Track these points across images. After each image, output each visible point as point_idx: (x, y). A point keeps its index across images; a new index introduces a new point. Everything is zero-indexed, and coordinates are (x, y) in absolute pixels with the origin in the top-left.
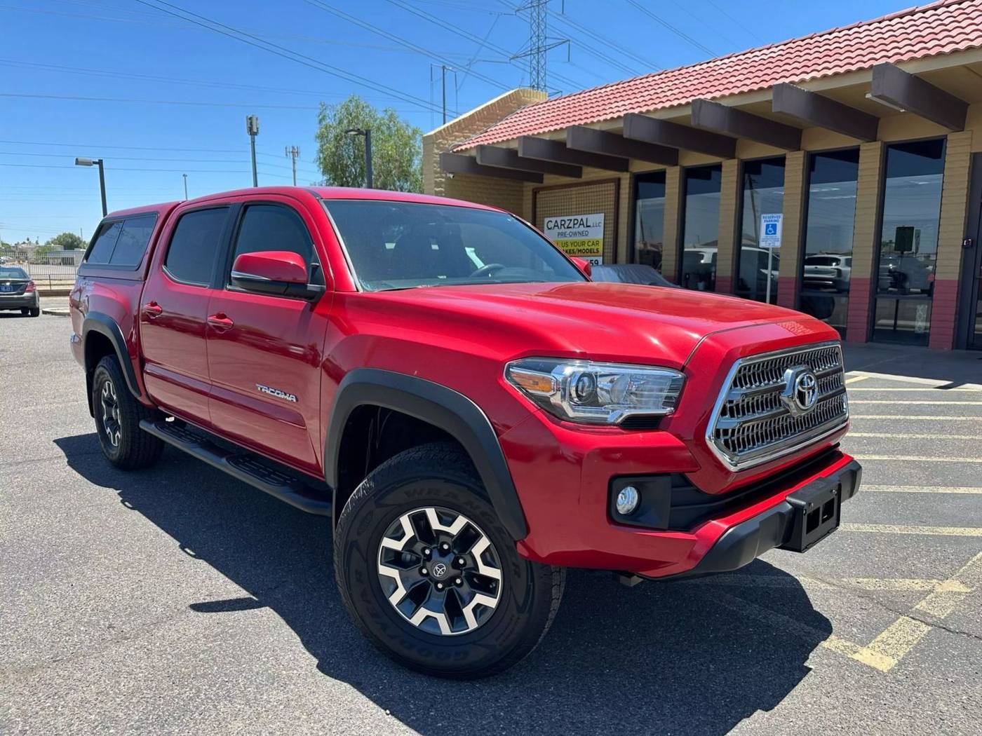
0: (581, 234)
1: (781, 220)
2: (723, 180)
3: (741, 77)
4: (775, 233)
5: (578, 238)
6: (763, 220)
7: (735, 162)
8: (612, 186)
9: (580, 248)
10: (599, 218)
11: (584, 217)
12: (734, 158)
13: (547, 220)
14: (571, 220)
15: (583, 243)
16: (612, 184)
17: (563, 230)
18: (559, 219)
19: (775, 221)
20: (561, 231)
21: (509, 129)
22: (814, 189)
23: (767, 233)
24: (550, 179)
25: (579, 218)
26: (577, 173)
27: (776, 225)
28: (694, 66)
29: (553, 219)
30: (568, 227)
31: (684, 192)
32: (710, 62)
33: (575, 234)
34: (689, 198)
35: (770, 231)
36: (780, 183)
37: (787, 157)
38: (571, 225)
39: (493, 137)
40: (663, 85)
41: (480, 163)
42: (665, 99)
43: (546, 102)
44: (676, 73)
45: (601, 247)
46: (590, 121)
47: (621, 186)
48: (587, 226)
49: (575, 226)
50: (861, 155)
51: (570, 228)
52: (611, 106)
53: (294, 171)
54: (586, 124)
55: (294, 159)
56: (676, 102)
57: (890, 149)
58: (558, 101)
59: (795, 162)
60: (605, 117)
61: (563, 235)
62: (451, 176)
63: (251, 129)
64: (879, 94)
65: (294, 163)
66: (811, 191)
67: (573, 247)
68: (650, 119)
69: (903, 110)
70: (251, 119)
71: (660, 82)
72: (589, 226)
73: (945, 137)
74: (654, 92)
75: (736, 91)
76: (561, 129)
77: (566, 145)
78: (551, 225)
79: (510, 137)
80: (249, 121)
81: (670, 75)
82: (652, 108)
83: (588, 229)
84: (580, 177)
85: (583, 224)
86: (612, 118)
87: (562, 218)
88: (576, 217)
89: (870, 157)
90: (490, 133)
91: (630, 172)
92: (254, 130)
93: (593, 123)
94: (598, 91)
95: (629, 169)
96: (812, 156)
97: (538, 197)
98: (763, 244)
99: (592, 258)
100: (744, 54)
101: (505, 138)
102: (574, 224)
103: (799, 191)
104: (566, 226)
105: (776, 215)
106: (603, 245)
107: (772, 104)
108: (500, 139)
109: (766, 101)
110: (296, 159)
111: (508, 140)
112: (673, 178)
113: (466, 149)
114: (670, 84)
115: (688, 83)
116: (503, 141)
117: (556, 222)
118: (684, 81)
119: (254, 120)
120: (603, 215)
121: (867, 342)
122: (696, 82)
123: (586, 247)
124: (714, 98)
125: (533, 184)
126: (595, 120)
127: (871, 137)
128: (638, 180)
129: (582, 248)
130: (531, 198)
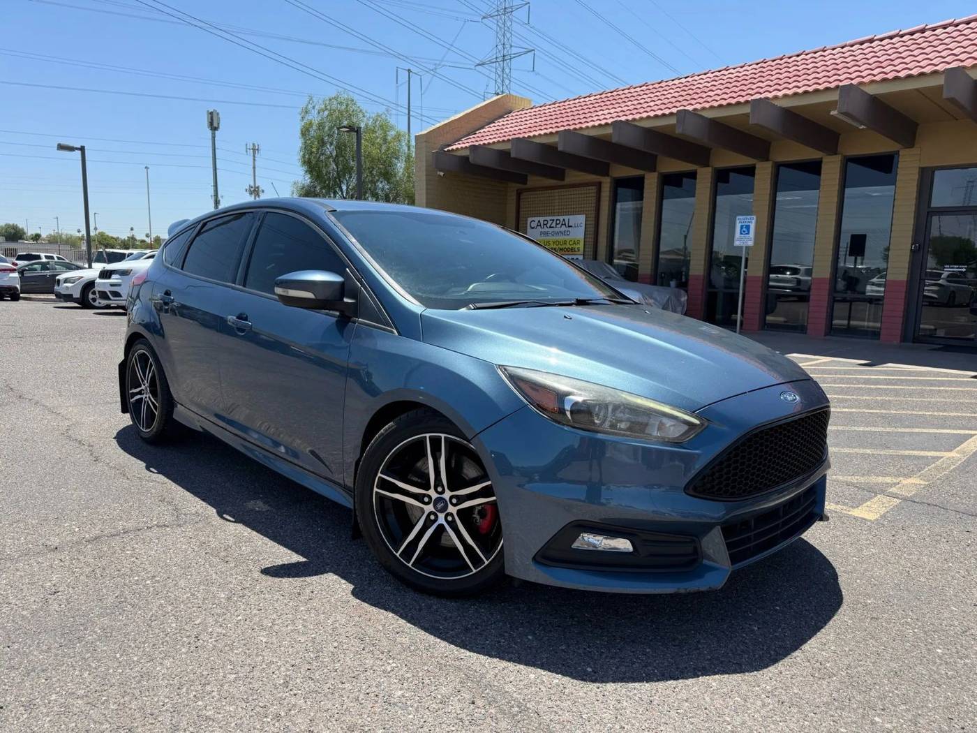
0: (563, 233)
1: (754, 221)
2: (697, 186)
3: (719, 92)
4: (748, 234)
5: (561, 238)
6: (738, 221)
7: (709, 169)
8: (593, 189)
9: (561, 247)
10: (581, 219)
11: (566, 218)
12: (708, 166)
13: (530, 220)
14: (553, 220)
15: (565, 242)
16: (593, 187)
17: (546, 229)
18: (542, 219)
19: (749, 222)
20: (543, 230)
21: (498, 132)
22: (781, 197)
23: (741, 234)
24: (534, 181)
25: (561, 218)
26: (559, 175)
27: (749, 226)
28: (673, 80)
29: (537, 219)
30: (550, 227)
31: (661, 198)
32: (688, 77)
33: (557, 233)
34: (665, 202)
35: (744, 232)
36: (750, 190)
37: (757, 166)
38: (554, 225)
39: (483, 139)
40: (645, 96)
41: (472, 162)
42: (648, 109)
43: (532, 109)
44: (657, 86)
45: (581, 246)
46: (578, 127)
47: (602, 189)
48: (569, 226)
49: (558, 226)
50: (824, 167)
51: (553, 227)
52: (597, 113)
53: (254, 168)
54: (575, 129)
55: (254, 156)
56: (660, 113)
57: (849, 163)
58: (543, 108)
59: (764, 172)
60: (592, 123)
61: (546, 234)
62: (442, 174)
63: (211, 124)
64: (844, 111)
65: (254, 160)
66: (777, 199)
67: (555, 246)
68: (636, 126)
69: (863, 127)
70: (211, 113)
71: (642, 93)
72: (571, 226)
73: (897, 153)
74: (637, 102)
75: (716, 104)
76: (551, 133)
77: (557, 148)
78: (534, 225)
79: (501, 140)
80: (210, 116)
81: (651, 87)
82: (637, 116)
83: (570, 229)
84: (563, 179)
85: (565, 224)
86: (600, 125)
87: (545, 218)
88: (558, 218)
89: (831, 168)
90: (480, 135)
91: (611, 177)
92: (215, 125)
93: (581, 128)
94: (583, 100)
95: (610, 174)
96: (778, 166)
97: (521, 197)
98: (737, 243)
99: (573, 257)
100: (719, 71)
101: (495, 140)
102: (557, 224)
103: (767, 197)
104: (548, 225)
105: (749, 217)
106: (584, 245)
107: (749, 116)
108: (491, 141)
109: (743, 114)
110: (256, 155)
111: (499, 141)
112: (651, 183)
113: (457, 149)
114: (652, 95)
115: (669, 96)
116: (494, 142)
117: (539, 221)
118: (665, 93)
119: (215, 115)
120: (585, 215)
121: (825, 335)
122: (676, 94)
123: (568, 246)
124: (695, 109)
125: (518, 185)
126: (584, 126)
127: (833, 151)
128: (619, 183)
129: (563, 246)
130: (515, 197)
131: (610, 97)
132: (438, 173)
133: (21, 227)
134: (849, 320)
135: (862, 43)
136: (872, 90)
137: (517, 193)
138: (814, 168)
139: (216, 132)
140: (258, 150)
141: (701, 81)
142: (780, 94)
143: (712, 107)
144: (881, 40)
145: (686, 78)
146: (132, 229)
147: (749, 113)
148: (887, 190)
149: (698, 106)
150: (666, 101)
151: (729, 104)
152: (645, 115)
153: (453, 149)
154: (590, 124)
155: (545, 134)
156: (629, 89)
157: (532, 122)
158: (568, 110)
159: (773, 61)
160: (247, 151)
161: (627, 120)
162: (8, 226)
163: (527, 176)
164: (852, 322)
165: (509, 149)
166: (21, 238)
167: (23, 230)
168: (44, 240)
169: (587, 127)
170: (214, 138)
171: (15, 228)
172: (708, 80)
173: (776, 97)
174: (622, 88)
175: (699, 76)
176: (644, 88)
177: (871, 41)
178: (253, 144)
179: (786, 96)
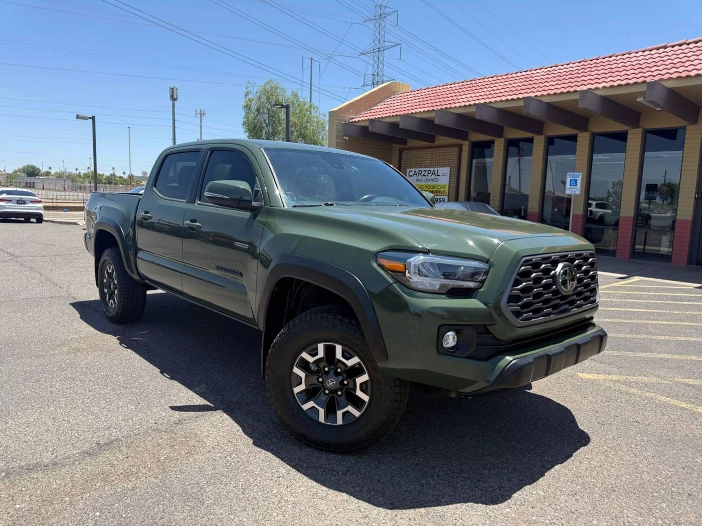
0: (433, 180)
1: (580, 177)
2: (534, 148)
4: (576, 185)
5: (431, 183)
6: (568, 176)
7: (543, 137)
8: (456, 149)
10: (447, 170)
11: (436, 169)
12: (542, 134)
13: (408, 170)
14: (426, 171)
15: (434, 187)
16: (456, 148)
17: (420, 177)
18: (417, 170)
19: (576, 177)
20: (418, 177)
21: (388, 109)
22: (595, 157)
23: (571, 185)
24: (411, 143)
25: (432, 169)
26: (432, 139)
27: (577, 180)
28: (516, 73)
29: (413, 170)
30: (423, 176)
31: (507, 156)
32: (527, 71)
33: (429, 180)
34: (509, 159)
35: (573, 184)
36: (573, 152)
37: (578, 135)
38: (426, 174)
39: (377, 114)
40: (497, 85)
41: (371, 131)
43: (411, 92)
44: (505, 77)
45: (447, 190)
46: (448, 106)
47: (463, 150)
48: (437, 175)
49: (429, 175)
50: (629, 136)
51: (425, 176)
52: (462, 97)
53: (201, 127)
54: (446, 108)
55: (201, 118)
56: (509, 98)
57: (648, 134)
58: (420, 91)
59: (584, 139)
61: (420, 180)
62: (347, 138)
63: (172, 96)
64: (650, 99)
65: (201, 121)
66: (593, 158)
67: (427, 189)
68: (492, 107)
69: (659, 109)
70: (172, 89)
71: (493, 82)
72: (439, 175)
73: (684, 128)
74: (491, 89)
76: (429, 111)
77: (433, 121)
78: (411, 174)
79: (391, 115)
80: (171, 90)
81: (500, 78)
82: (492, 100)
83: (438, 177)
84: (433, 141)
85: (435, 174)
86: (465, 106)
87: (420, 169)
88: (429, 169)
89: (635, 138)
90: (374, 111)
91: (469, 141)
92: (175, 97)
93: (451, 108)
94: (449, 86)
95: (469, 139)
96: (594, 136)
97: (402, 154)
98: (567, 192)
99: (440, 197)
100: (551, 67)
101: (387, 115)
102: (428, 174)
103: (586, 158)
104: (422, 174)
105: (576, 173)
106: (449, 189)
107: (578, 102)
108: (384, 116)
109: (572, 100)
110: (203, 118)
111: (389, 116)
112: (499, 145)
113: (359, 121)
116: (386, 117)
117: (415, 171)
118: (512, 82)
119: (175, 90)
120: (449, 168)
121: (630, 258)
123: (436, 189)
124: (536, 96)
125: (400, 146)
126: (452, 106)
127: (636, 125)
128: (475, 145)
129: (433, 190)
130: (398, 154)
131: (469, 85)
132: (345, 137)
133: (37, 167)
134: (645, 245)
135: (658, 49)
136: (669, 85)
137: (399, 151)
138: (622, 137)
139: (176, 102)
140: (204, 114)
141: (538, 74)
142: (600, 86)
143: (549, 94)
144: (673, 46)
145: (526, 71)
146: (113, 169)
147: (578, 99)
148: (677, 154)
149: (539, 94)
150: (513, 89)
151: (562, 93)
153: (355, 121)
154: (458, 105)
155: (424, 111)
156: (483, 79)
157: (413, 102)
159: (591, 60)
160: (196, 115)
161: (485, 103)
162: (29, 166)
163: (407, 139)
164: (647, 247)
165: (397, 122)
166: (37, 175)
167: (39, 169)
168: (53, 176)
169: (455, 107)
170: (174, 106)
171: (33, 167)
173: (597, 88)
174: (479, 78)
175: (536, 70)
176: (495, 78)
177: (665, 47)
178: (201, 110)
179: (604, 87)
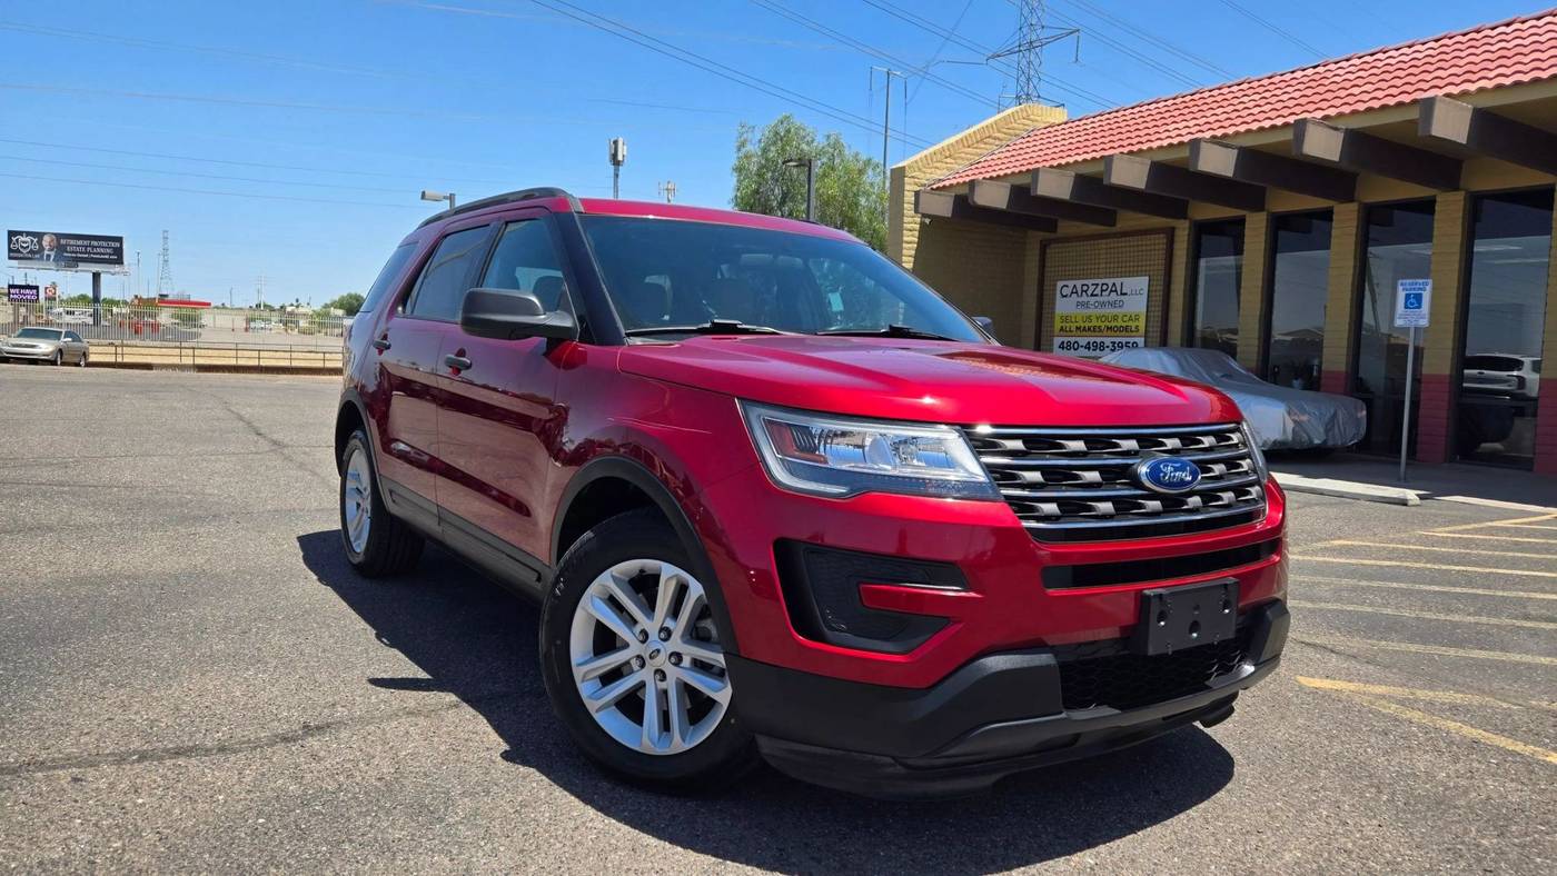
0: (1113, 304)
1: (1428, 288)
2: (1334, 232)
3: (1369, 88)
4: (1419, 307)
5: (1109, 311)
6: (1400, 288)
7: (1354, 207)
8: (1161, 240)
9: (1109, 325)
10: (1141, 283)
11: (1118, 281)
12: (1352, 201)
13: (1060, 284)
14: (1097, 285)
15: (1115, 318)
16: (1162, 236)
17: (1084, 298)
18: (1079, 283)
19: (1420, 289)
20: (1080, 300)
21: (1013, 159)
22: (1480, 247)
23: (1406, 307)
24: (1067, 227)
25: (1110, 282)
26: (1108, 218)
27: (1421, 295)
28: (1293, 72)
29: (1071, 283)
30: (1092, 295)
31: (1273, 251)
32: (1318, 66)
33: (1103, 304)
34: (1279, 256)
35: (1412, 304)
36: (1426, 236)
37: (1438, 199)
38: (1098, 291)
39: (990, 169)
40: (1245, 99)
42: (1249, 119)
44: (1266, 82)
45: (1142, 324)
46: (1136, 148)
47: (1176, 239)
48: (1122, 294)
49: (1104, 293)
51: (1096, 295)
52: (1168, 128)
54: (1131, 152)
56: (1267, 124)
59: (1448, 209)
60: (1159, 143)
61: (1085, 305)
66: (1475, 249)
67: (1099, 324)
68: (1228, 146)
71: (1240, 94)
72: (1125, 294)
74: (1232, 108)
75: (1361, 107)
76: (1094, 159)
77: (1102, 180)
78: (1066, 291)
79: (1017, 170)
81: (1255, 84)
82: (1231, 131)
83: (1123, 297)
84: (1114, 225)
85: (1116, 291)
86: (1171, 145)
87: (1085, 282)
88: (1106, 281)
90: (986, 164)
91: (1190, 219)
93: (1140, 151)
94: (1146, 107)
95: (1189, 215)
96: (1476, 203)
97: (1048, 251)
98: (1399, 322)
99: (1128, 339)
100: (1372, 55)
101: (1009, 172)
102: (1102, 291)
103: (1456, 249)
104: (1089, 292)
105: (1421, 281)
106: (1147, 322)
107: (1417, 124)
108: (1002, 173)
109: (1409, 122)
111: (1014, 173)
112: (1256, 229)
113: (952, 185)
114: (1257, 97)
115: (1285, 97)
116: (1006, 175)
117: (1075, 286)
118: (1278, 92)
120: (1147, 278)
122: (1297, 94)
123: (1120, 323)
124: (1326, 117)
125: (1042, 233)
126: (1145, 147)
128: (1202, 230)
129: (1113, 324)
130: (1037, 252)
131: (1187, 103)
132: (923, 220)
137: (1041, 246)
138: (1543, 199)
141: (1340, 72)
142: (1473, 88)
143: (1354, 112)
145: (1315, 67)
149: (1333, 112)
150: (1279, 106)
151: (1384, 107)
152: (1242, 128)
154: (1155, 145)
155: (1085, 160)
157: (1066, 143)
158: (1122, 124)
161: (1214, 137)
163: (1056, 221)
165: (1029, 184)
169: (1150, 149)
172: (1352, 69)
173: (1465, 94)
